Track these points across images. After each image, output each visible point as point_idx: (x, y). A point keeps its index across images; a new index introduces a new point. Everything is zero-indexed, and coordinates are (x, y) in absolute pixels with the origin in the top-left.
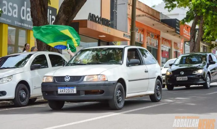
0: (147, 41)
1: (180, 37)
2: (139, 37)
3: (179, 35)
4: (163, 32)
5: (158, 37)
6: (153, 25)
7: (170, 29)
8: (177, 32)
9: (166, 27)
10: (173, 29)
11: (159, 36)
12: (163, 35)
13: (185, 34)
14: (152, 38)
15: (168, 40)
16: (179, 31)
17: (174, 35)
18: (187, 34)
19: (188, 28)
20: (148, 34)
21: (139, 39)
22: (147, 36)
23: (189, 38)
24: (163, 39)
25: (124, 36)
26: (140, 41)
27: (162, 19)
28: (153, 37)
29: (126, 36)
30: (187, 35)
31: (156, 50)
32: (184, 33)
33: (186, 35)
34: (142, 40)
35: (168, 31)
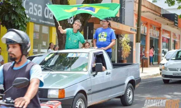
0: (150, 33)
2: (144, 30)
3: (177, 27)
4: (163, 24)
5: (159, 29)
6: (156, 19)
7: (169, 22)
9: (166, 21)
10: (172, 22)
11: (161, 28)
12: (164, 27)
14: (154, 30)
15: (168, 31)
16: (177, 24)
17: (173, 27)
20: (151, 27)
21: (144, 31)
22: (150, 29)
24: (164, 30)
25: (131, 30)
26: (144, 33)
27: (163, 13)
28: (156, 29)
29: (133, 30)
31: (158, 40)
34: (146, 32)
35: (168, 24)
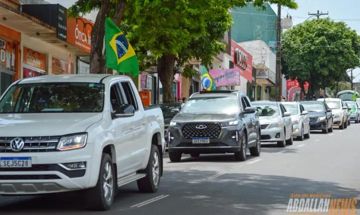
1: (66, 46)
3: (64, 43)
4: (26, 34)
5: (14, 46)
6: (4, 19)
7: (43, 28)
8: (61, 35)
9: (34, 24)
10: (50, 29)
11: (18, 43)
12: (28, 41)
13: (78, 40)
15: (39, 54)
16: (65, 33)
17: (54, 42)
18: (84, 40)
19: (85, 25)
23: (89, 49)
24: (27, 50)
27: (25, 3)
28: (4, 47)
30: (84, 43)
32: (77, 38)
33: (81, 42)
35: (38, 34)
